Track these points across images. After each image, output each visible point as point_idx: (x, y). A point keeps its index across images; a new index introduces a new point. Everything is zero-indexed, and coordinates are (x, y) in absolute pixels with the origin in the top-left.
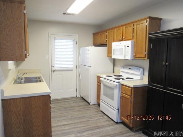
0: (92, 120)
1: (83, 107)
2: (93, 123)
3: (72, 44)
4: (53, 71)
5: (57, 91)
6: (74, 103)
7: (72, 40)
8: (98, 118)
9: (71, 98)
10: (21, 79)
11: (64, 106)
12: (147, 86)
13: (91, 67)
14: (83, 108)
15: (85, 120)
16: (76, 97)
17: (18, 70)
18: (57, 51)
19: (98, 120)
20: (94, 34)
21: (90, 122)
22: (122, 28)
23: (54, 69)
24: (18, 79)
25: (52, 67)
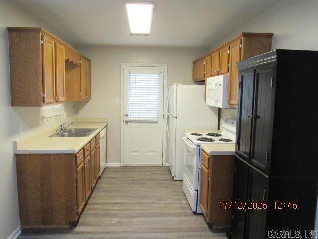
0: (159, 203)
1: (160, 182)
2: (158, 207)
3: (157, 81)
4: (127, 122)
5: (131, 153)
6: (152, 174)
7: (157, 74)
8: (171, 202)
9: (153, 166)
10: (65, 132)
11: (134, 177)
12: (233, 155)
13: (176, 117)
14: (160, 184)
15: (149, 201)
16: (162, 167)
17: (77, 118)
18: (131, 91)
19: (169, 205)
20: (194, 63)
21: (155, 205)
22: (218, 53)
23: (127, 119)
24: (62, 130)
25: (125, 116)
